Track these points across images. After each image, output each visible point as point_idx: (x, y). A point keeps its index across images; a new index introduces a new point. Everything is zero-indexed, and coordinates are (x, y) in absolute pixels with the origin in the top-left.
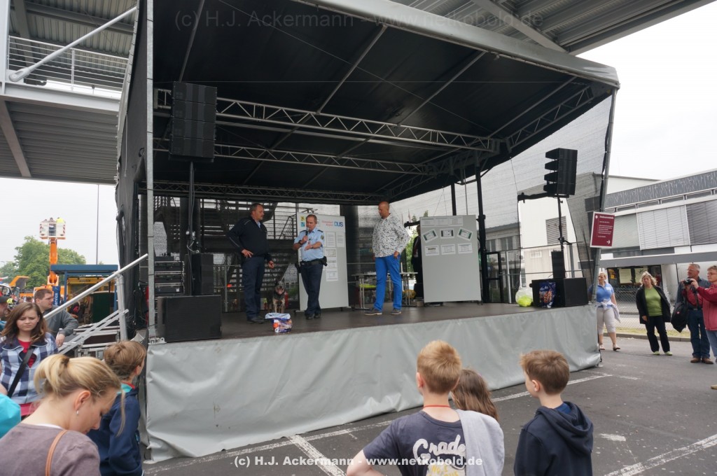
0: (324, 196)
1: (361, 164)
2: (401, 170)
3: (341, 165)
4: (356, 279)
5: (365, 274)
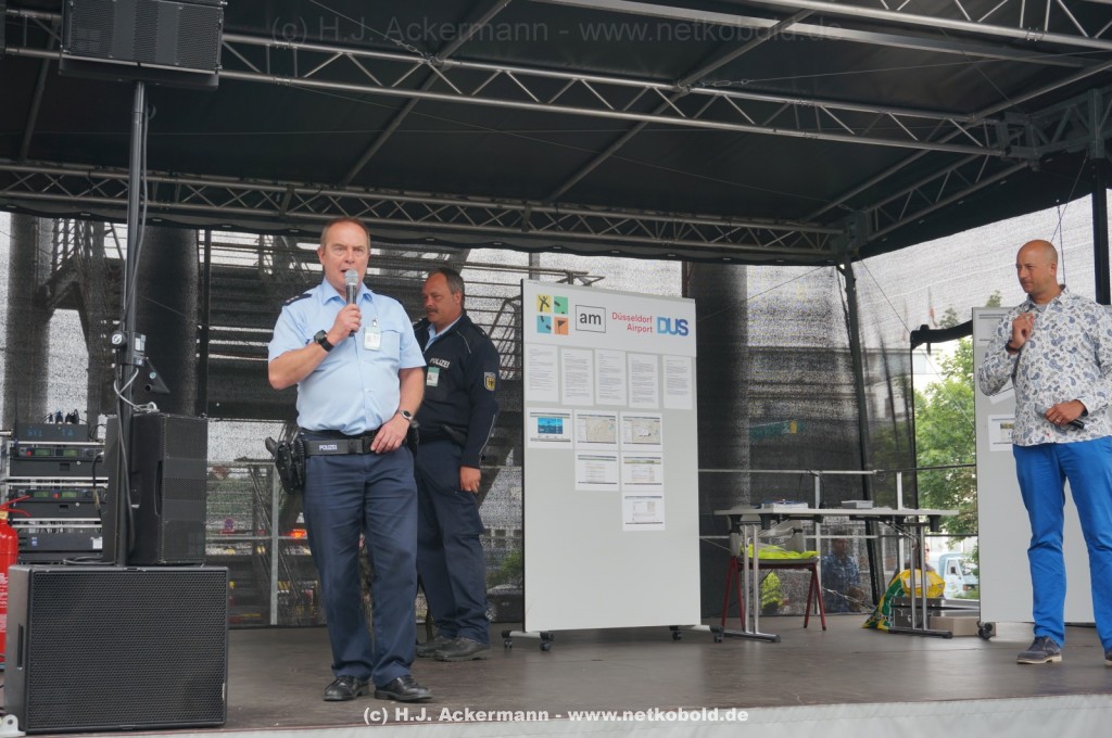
0: (627, 228)
1: (760, 112)
2: (907, 138)
3: (690, 116)
4: (730, 528)
5: (764, 510)
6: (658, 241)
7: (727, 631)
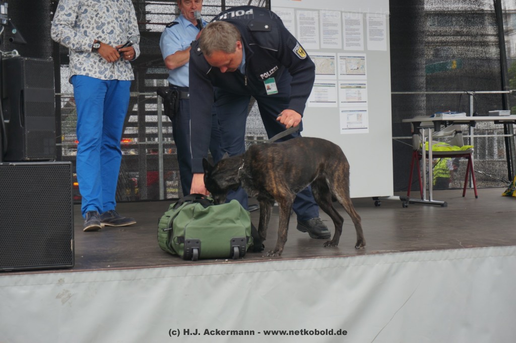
4: (413, 131)
5: (436, 118)
7: (411, 200)
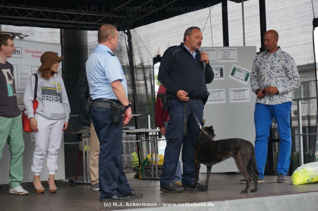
0: (36, 14)
6: (49, 20)
